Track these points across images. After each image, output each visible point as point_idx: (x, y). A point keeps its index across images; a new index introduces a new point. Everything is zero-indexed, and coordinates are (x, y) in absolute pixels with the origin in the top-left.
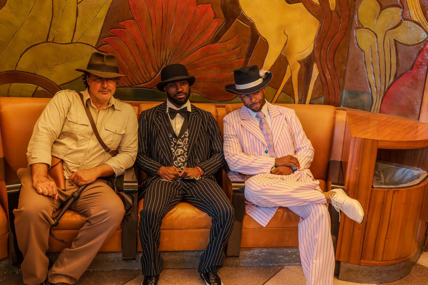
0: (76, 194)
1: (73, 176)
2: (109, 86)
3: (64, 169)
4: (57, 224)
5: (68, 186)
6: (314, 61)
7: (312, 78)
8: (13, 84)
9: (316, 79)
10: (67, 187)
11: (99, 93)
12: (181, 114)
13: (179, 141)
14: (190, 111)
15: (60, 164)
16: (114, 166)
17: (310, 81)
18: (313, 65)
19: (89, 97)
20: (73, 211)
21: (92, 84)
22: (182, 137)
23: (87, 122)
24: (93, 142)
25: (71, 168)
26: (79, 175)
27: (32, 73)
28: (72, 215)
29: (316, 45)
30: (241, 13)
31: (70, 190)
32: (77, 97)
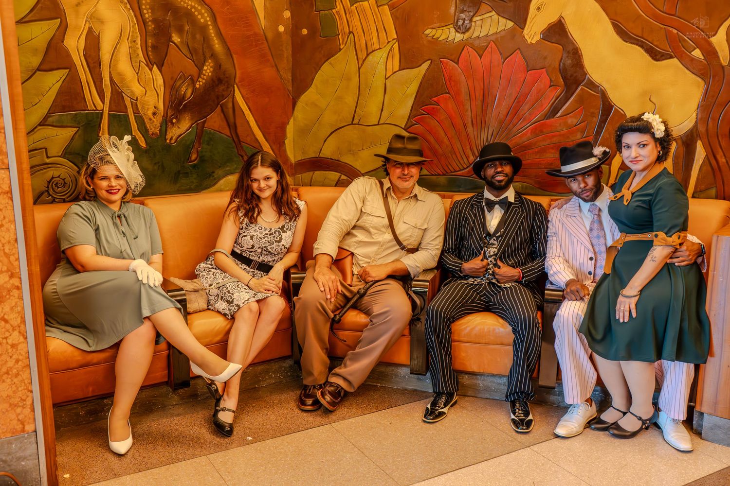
1: (362, 271)
2: (412, 172)
3: (353, 264)
4: (340, 320)
5: (355, 281)
6: (697, 137)
7: (695, 162)
8: (317, 172)
9: (701, 163)
10: (354, 283)
11: (399, 179)
12: (499, 206)
13: (492, 240)
14: (513, 201)
15: (350, 257)
16: (409, 264)
17: (692, 166)
18: (696, 143)
19: (389, 185)
21: (391, 171)
22: (497, 235)
23: (384, 214)
24: (388, 236)
25: (361, 262)
26: (367, 270)
27: (335, 160)
28: (357, 314)
29: (699, 116)
30: (587, 78)
31: (356, 285)
32: (376, 184)
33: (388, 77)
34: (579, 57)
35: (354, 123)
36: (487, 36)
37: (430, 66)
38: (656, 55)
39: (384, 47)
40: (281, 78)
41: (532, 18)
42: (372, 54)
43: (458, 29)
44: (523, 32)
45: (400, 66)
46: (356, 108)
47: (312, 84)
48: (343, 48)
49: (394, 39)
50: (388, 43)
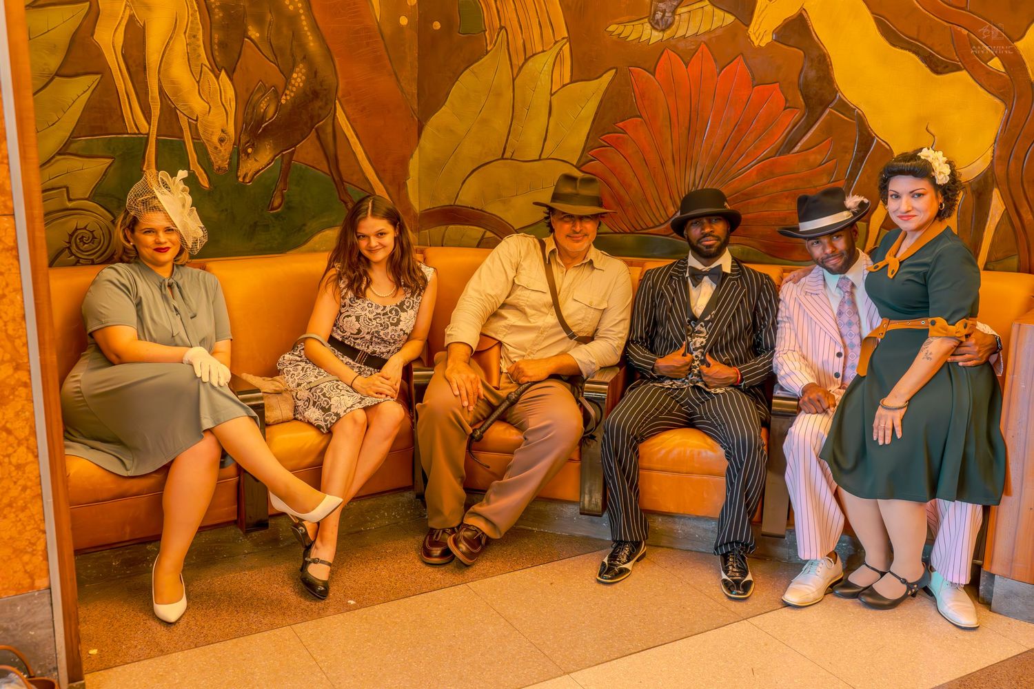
0: (513, 397)
2: (586, 228)
3: (501, 357)
4: (481, 437)
5: (504, 382)
6: (993, 184)
8: (451, 226)
9: (997, 220)
10: (502, 385)
11: (568, 238)
12: (710, 277)
13: (699, 325)
14: (728, 271)
15: (496, 349)
16: (580, 359)
19: (554, 247)
20: (509, 423)
21: (557, 226)
24: (552, 319)
25: (511, 356)
27: (477, 209)
28: (505, 429)
29: (996, 153)
30: (838, 97)
31: (505, 388)
32: (535, 246)
33: (555, 93)
34: (828, 67)
35: (505, 157)
36: (696, 35)
37: (615, 76)
38: (937, 66)
39: (550, 49)
40: (402, 91)
41: (762, 9)
42: (532, 59)
43: (655, 25)
44: (747, 30)
45: (572, 76)
46: (508, 135)
47: (446, 101)
48: (491, 50)
49: (563, 38)
50: (555, 44)
